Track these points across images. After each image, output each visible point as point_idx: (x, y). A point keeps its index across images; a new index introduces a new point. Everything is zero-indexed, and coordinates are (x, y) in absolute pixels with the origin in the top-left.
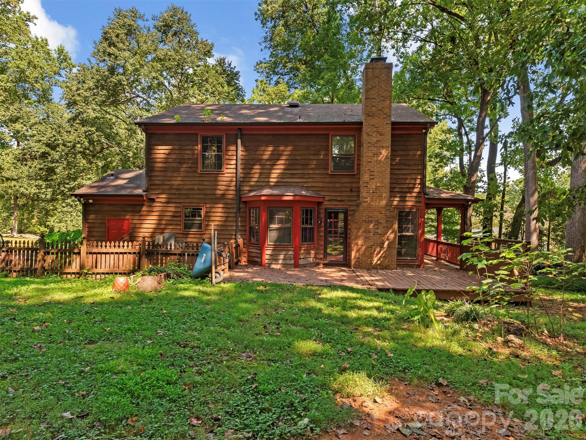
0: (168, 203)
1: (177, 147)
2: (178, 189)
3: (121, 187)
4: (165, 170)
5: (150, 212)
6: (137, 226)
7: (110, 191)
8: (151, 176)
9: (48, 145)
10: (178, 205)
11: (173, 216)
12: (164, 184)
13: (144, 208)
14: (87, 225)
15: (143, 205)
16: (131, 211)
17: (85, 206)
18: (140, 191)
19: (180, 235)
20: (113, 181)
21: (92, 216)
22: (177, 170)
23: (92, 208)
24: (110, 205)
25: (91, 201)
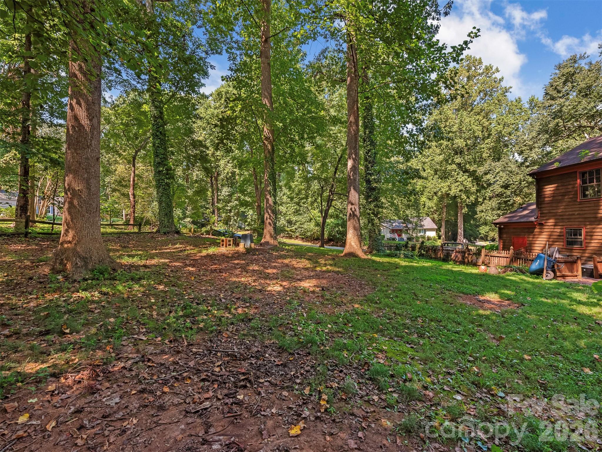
0: (555, 225)
1: (560, 185)
2: (560, 216)
3: (525, 216)
4: (551, 202)
5: (541, 233)
6: (533, 242)
7: (515, 219)
8: (540, 208)
9: (502, 187)
10: (562, 227)
11: (559, 236)
12: (550, 213)
13: (536, 230)
14: (501, 241)
15: (535, 228)
16: (528, 232)
17: (500, 229)
18: (533, 219)
19: (564, 250)
20: (521, 212)
21: (505, 236)
22: (559, 201)
23: (504, 231)
24: (514, 228)
25: (502, 226)
